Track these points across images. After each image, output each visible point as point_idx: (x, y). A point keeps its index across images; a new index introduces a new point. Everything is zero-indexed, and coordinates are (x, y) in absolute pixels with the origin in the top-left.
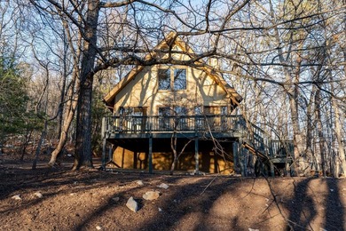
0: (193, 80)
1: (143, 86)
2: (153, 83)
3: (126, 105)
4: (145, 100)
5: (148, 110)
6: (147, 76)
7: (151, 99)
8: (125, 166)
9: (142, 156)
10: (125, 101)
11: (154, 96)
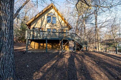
0: (58, 21)
1: (42, 21)
2: (45, 20)
3: (35, 27)
4: (42, 26)
5: (44, 29)
6: (43, 17)
7: (45, 25)
8: (35, 48)
9: (42, 44)
10: (35, 25)
11: (46, 25)
